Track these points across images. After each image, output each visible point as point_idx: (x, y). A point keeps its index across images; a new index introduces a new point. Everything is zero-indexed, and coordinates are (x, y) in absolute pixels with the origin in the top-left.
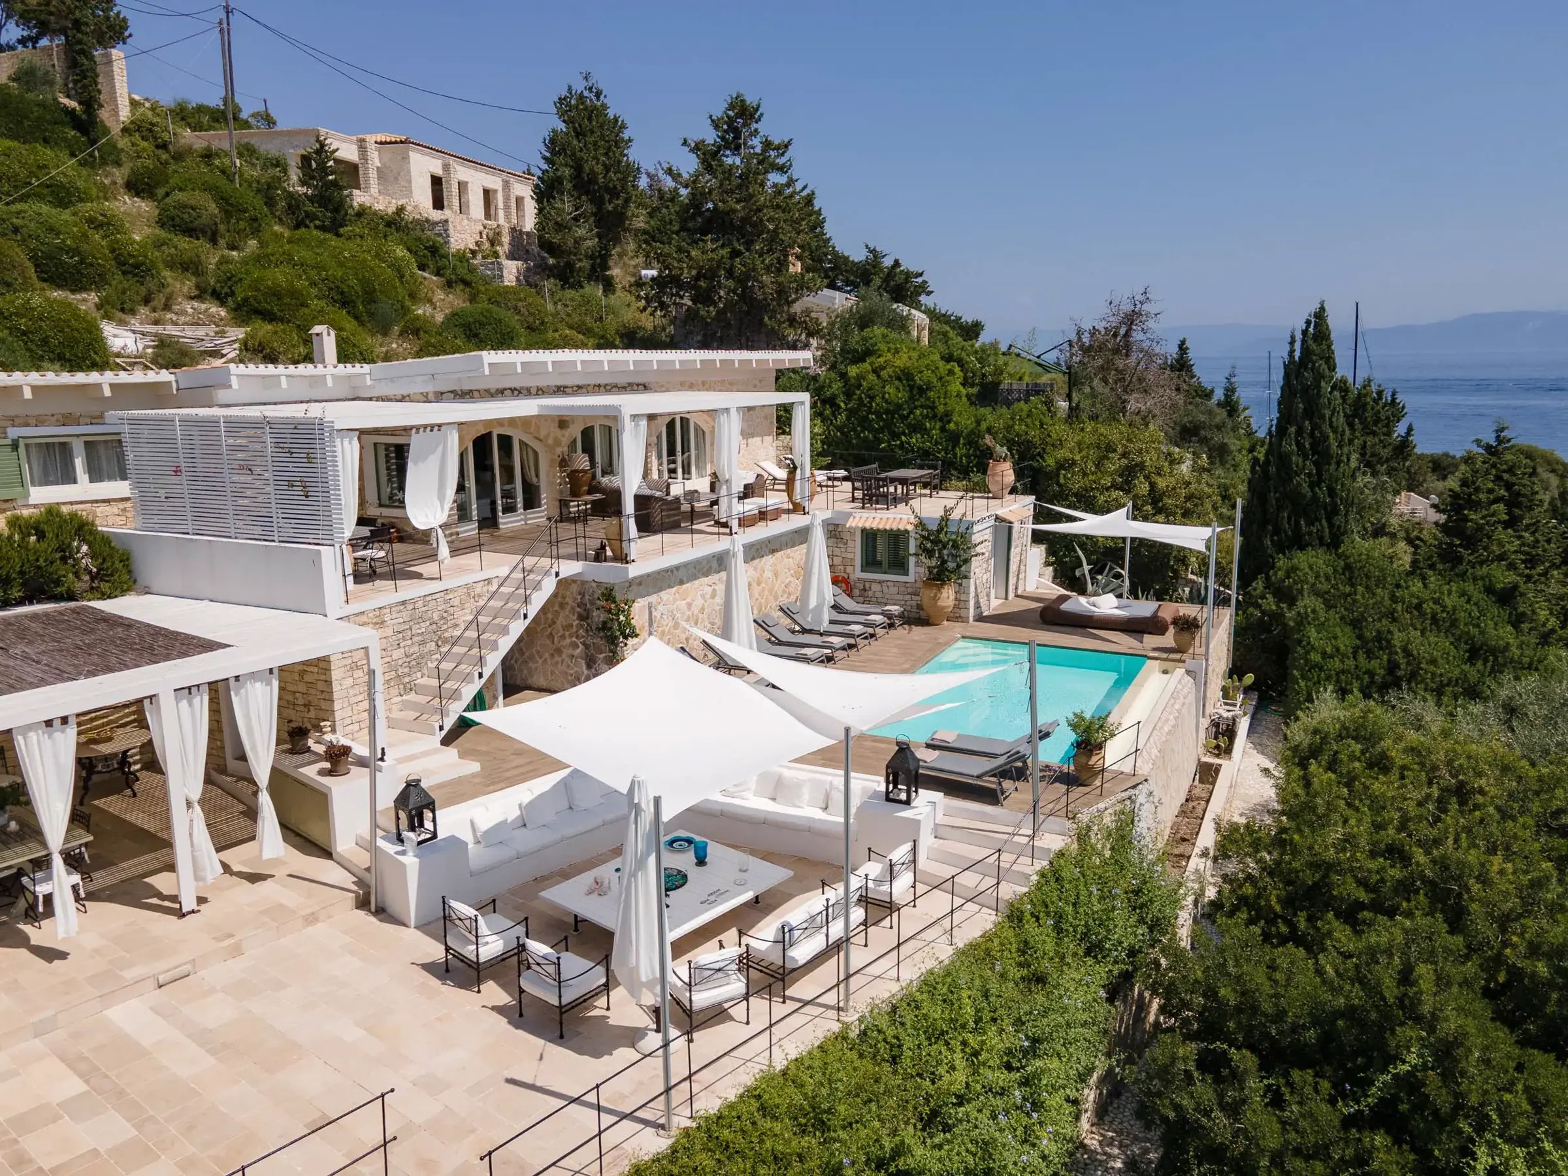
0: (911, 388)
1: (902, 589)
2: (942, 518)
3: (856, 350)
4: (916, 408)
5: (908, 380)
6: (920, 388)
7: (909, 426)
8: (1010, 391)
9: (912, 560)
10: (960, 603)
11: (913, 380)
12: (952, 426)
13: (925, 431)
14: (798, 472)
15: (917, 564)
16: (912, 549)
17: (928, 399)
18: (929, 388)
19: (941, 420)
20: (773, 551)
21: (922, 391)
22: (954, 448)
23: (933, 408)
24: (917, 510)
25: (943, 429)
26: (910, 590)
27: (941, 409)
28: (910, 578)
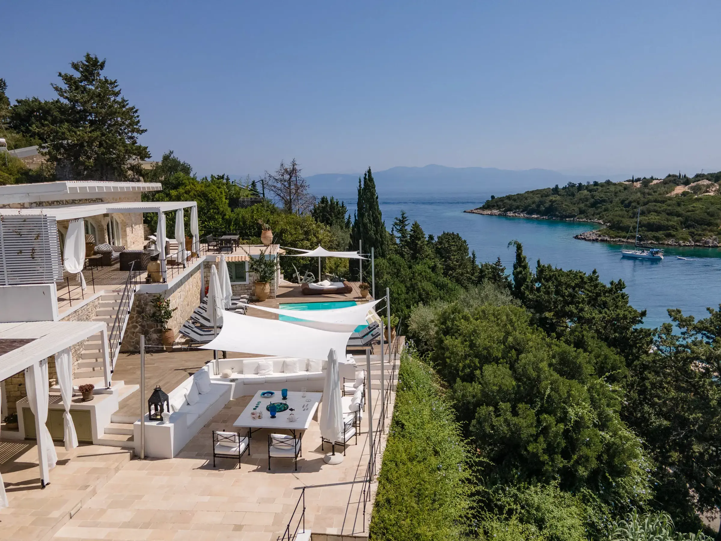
0: (207, 200)
1: (243, 288)
2: (261, 255)
3: (172, 183)
4: (210, 209)
5: (204, 197)
6: (211, 200)
7: (208, 217)
8: (244, 201)
9: (247, 274)
10: (272, 291)
11: (207, 196)
12: (227, 217)
13: (214, 219)
15: (250, 276)
16: (247, 269)
17: (215, 205)
18: (215, 200)
19: (221, 214)
21: (212, 201)
22: (229, 226)
23: (218, 209)
24: (248, 252)
25: (223, 218)
26: (247, 288)
27: (221, 209)
28: (247, 282)
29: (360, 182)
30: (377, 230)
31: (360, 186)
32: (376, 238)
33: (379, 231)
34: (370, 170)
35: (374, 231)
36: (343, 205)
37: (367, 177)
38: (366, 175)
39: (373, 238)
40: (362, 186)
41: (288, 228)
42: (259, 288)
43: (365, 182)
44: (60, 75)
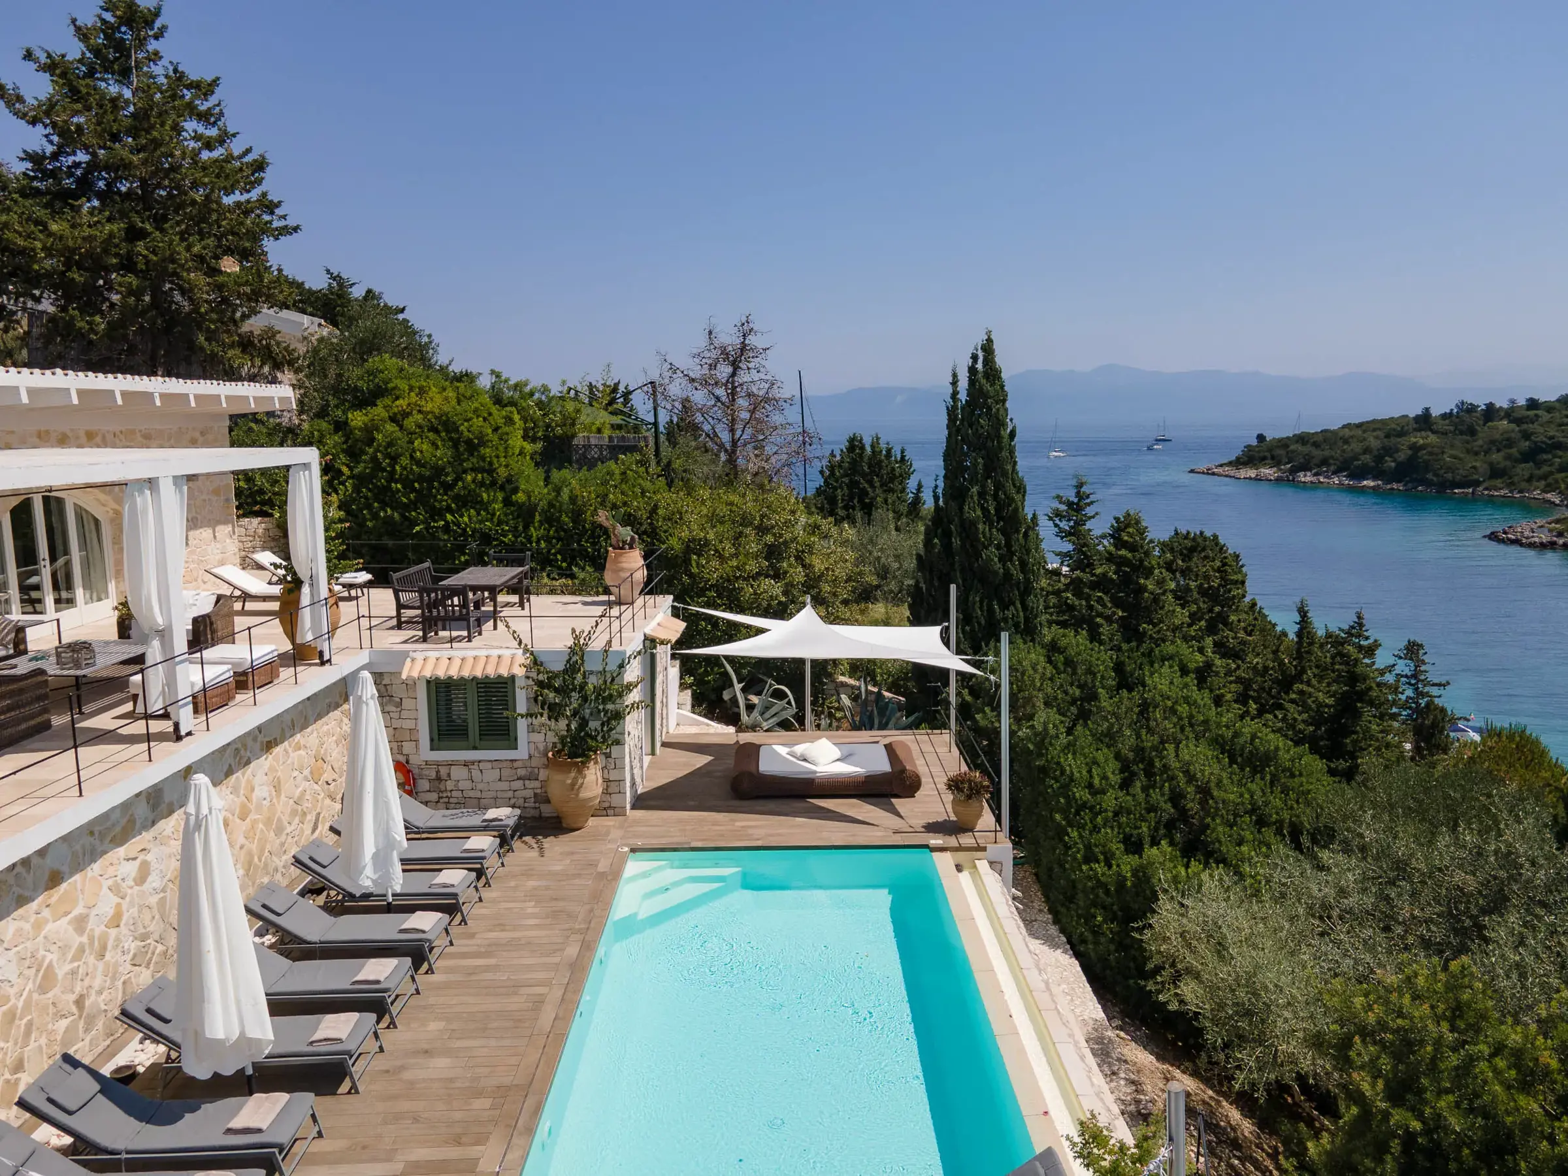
0: (456, 444)
1: (506, 773)
2: (572, 651)
3: (356, 389)
4: (465, 471)
5: (448, 431)
6: (469, 442)
7: (456, 498)
8: (588, 447)
9: (522, 725)
10: (611, 786)
11: (457, 430)
12: (520, 497)
13: (479, 505)
14: (306, 590)
15: (531, 729)
16: (522, 706)
17: (483, 458)
18: (483, 442)
19: (502, 488)
20: (269, 746)
21: (472, 447)
22: (526, 527)
23: (491, 471)
24: (526, 640)
25: (507, 502)
26: (522, 772)
27: (502, 472)
28: (521, 753)
29: (954, 383)
30: (1008, 545)
31: (954, 395)
32: (1008, 575)
33: (1015, 547)
34: (989, 340)
35: (998, 547)
36: (903, 457)
37: (979, 366)
38: (975, 358)
39: (996, 573)
40: (963, 396)
41: (711, 536)
42: (558, 783)
43: (972, 382)
44: (28, 55)
